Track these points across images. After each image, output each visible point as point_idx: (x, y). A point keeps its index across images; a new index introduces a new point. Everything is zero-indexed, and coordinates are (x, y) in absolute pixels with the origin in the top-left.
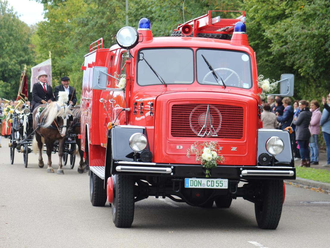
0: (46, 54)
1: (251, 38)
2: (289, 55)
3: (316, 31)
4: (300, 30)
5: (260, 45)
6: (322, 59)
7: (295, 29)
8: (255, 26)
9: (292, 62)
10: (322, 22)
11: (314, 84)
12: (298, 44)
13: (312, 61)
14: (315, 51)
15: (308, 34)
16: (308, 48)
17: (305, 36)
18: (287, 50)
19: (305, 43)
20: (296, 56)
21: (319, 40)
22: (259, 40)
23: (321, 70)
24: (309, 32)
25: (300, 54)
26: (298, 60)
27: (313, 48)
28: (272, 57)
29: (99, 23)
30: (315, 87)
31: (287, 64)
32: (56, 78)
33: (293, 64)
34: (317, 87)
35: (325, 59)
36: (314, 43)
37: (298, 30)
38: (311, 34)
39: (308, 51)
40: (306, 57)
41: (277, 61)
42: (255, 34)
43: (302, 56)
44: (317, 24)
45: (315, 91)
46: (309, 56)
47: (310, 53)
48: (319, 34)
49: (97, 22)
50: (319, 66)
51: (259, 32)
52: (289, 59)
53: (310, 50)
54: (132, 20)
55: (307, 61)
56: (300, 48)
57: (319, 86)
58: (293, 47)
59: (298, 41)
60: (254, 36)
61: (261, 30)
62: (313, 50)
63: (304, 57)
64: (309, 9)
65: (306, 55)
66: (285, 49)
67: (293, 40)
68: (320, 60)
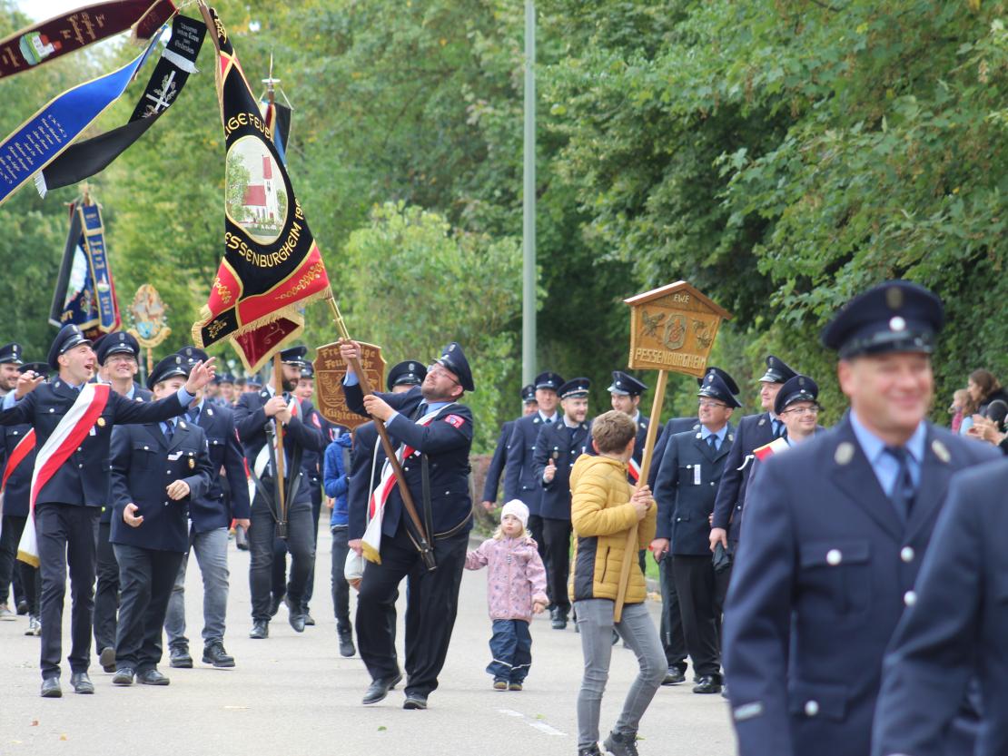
0: (151, 170)
29: (399, 43)
32: (196, 276)
49: (389, 36)
54: (558, 24)
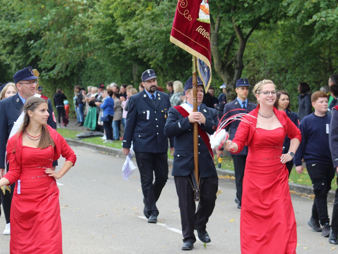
1: (106, 33)
2: (142, 48)
3: (164, 28)
4: (150, 27)
5: (114, 39)
6: (170, 52)
7: (146, 26)
8: (110, 23)
9: (144, 55)
10: (169, 20)
11: (161, 74)
12: (149, 39)
13: (162, 54)
14: (164, 45)
15: (157, 30)
16: (158, 42)
17: (155, 32)
18: (140, 44)
19: (155, 38)
20: (148, 49)
21: (167, 36)
22: (114, 35)
23: (170, 61)
24: (159, 29)
25: (151, 48)
26: (149, 53)
27: (163, 43)
28: (124, 50)
30: (162, 76)
31: (140, 57)
33: (145, 57)
34: (165, 76)
35: (172, 52)
36: (163, 39)
37: (149, 27)
38: (160, 30)
39: (158, 45)
40: (156, 51)
41: (129, 53)
42: (110, 29)
43: (153, 49)
44: (165, 22)
45: (163, 79)
46: (159, 49)
47: (160, 46)
48: (167, 30)
50: (167, 58)
51: (113, 28)
52: (141, 53)
53: (160, 45)
55: (157, 54)
56: (151, 43)
57: (166, 76)
58: (144, 42)
59: (149, 37)
60: (109, 31)
61: (115, 26)
62: (162, 45)
63: (154, 50)
64: (158, 9)
65: (156, 49)
66: (138, 43)
67: (145, 36)
68: (169, 53)
